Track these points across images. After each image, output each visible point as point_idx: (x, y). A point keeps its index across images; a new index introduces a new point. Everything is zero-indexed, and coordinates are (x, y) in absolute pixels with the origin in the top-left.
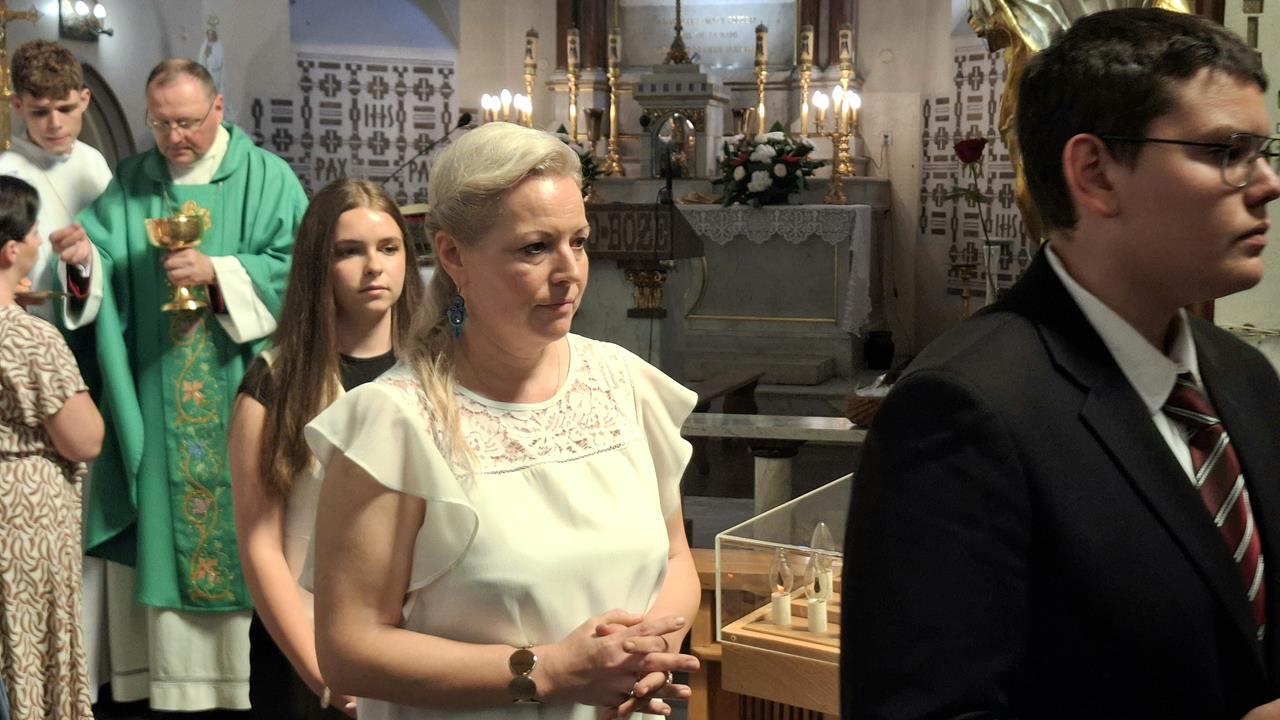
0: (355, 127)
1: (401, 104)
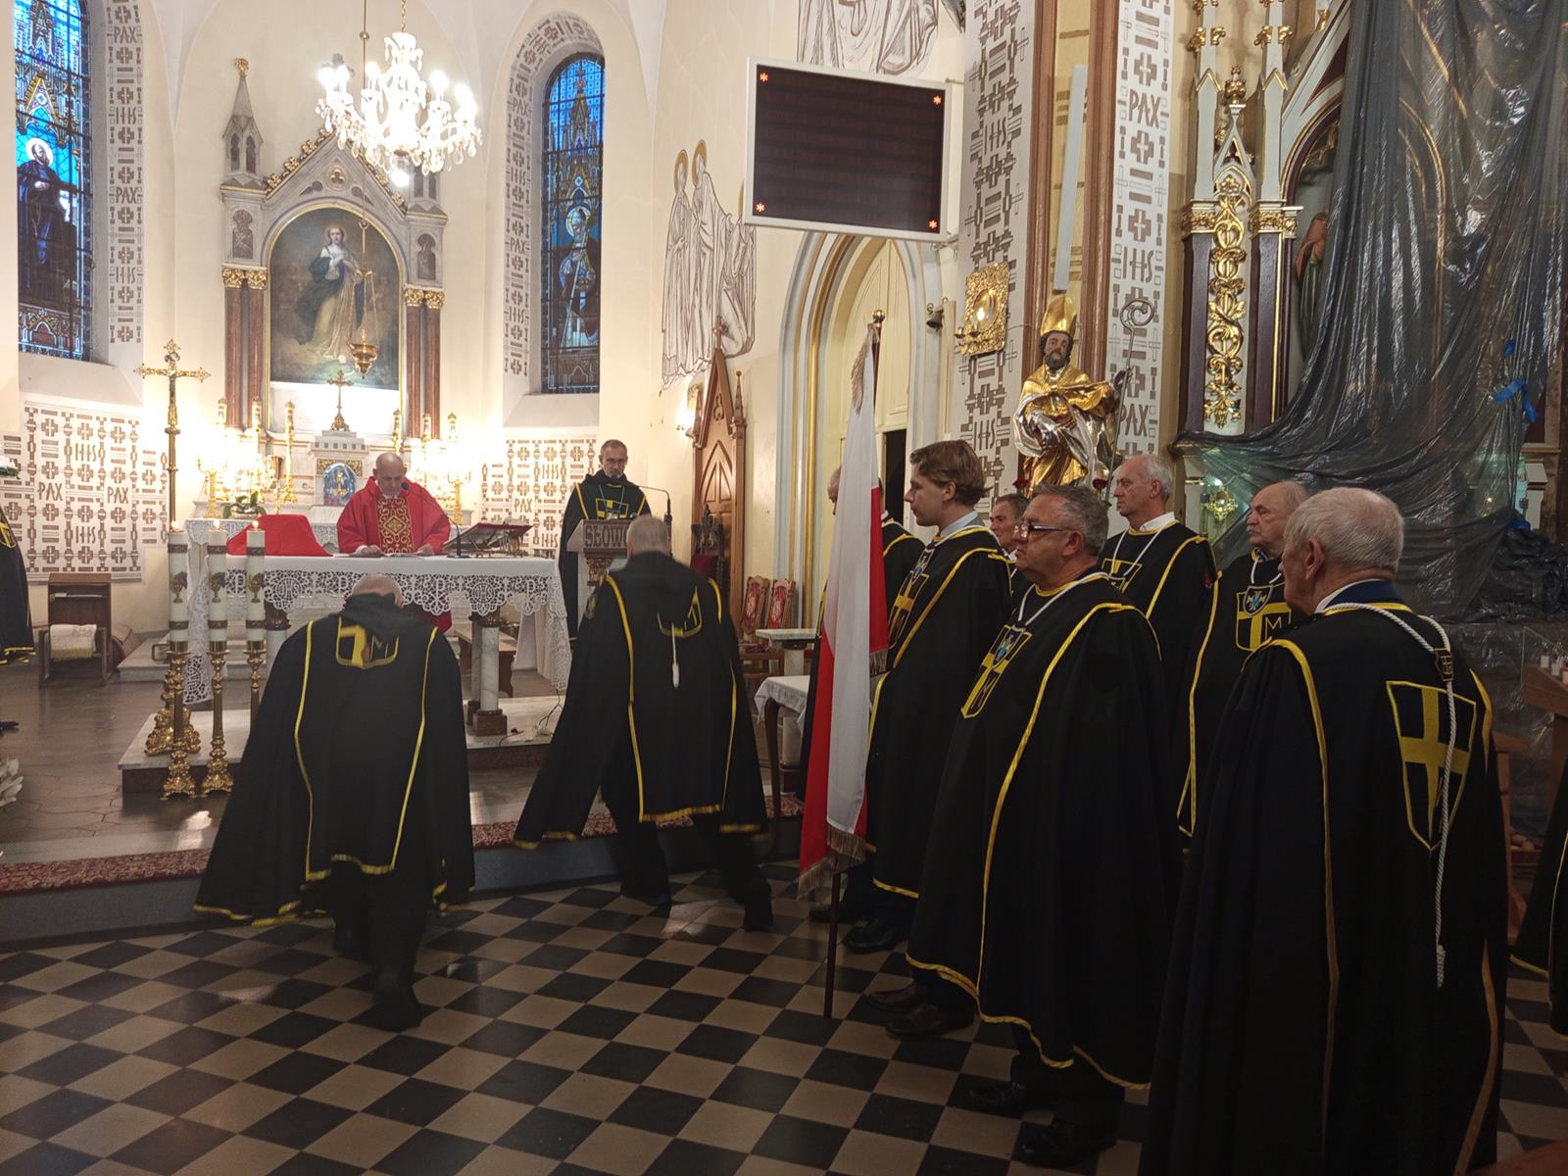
0: (68, 461)
1: (102, 444)
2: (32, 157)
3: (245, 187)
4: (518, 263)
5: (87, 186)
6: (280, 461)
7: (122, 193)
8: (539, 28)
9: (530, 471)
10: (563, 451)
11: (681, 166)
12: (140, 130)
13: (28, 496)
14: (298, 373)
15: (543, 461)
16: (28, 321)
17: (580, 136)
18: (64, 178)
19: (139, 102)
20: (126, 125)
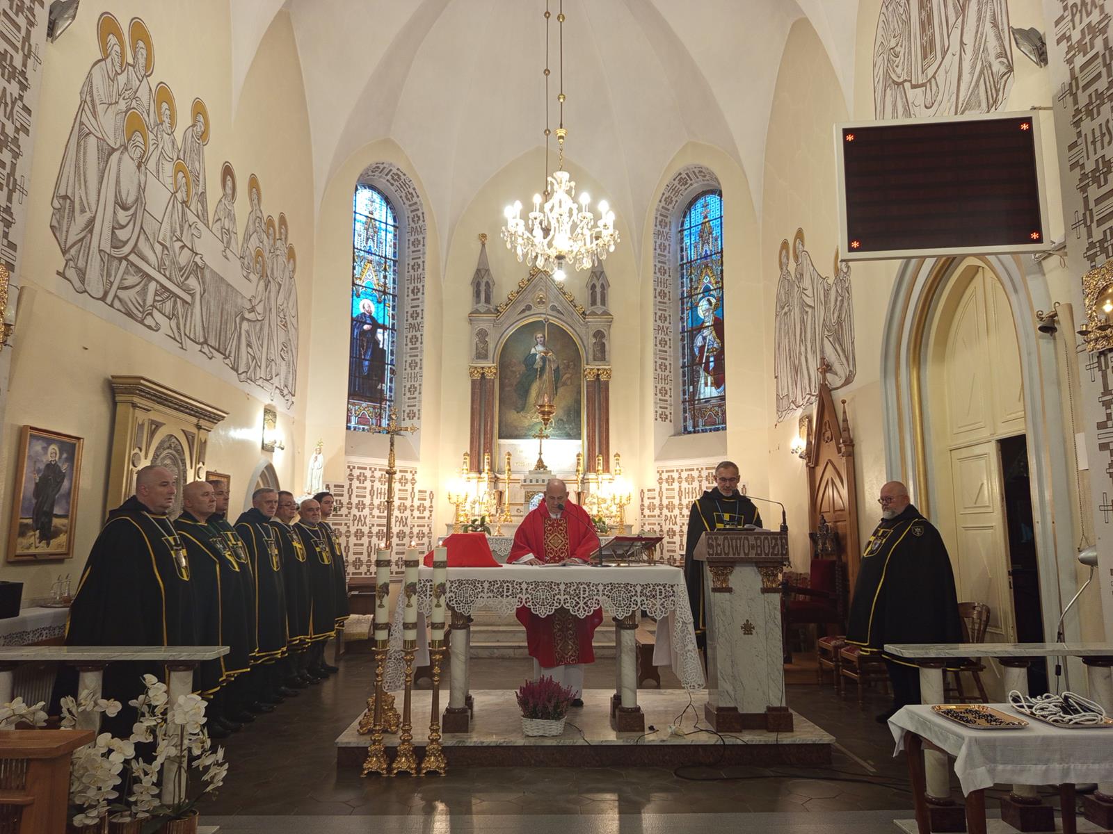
0: (372, 499)
2: (362, 311)
3: (484, 313)
4: (663, 342)
5: (393, 324)
6: (501, 494)
7: (412, 326)
8: (674, 180)
9: (676, 493)
10: (700, 476)
11: (784, 252)
12: (423, 286)
13: (346, 524)
14: (516, 433)
15: (685, 485)
16: (355, 411)
17: (706, 247)
18: (380, 321)
19: (423, 270)
20: (416, 284)
